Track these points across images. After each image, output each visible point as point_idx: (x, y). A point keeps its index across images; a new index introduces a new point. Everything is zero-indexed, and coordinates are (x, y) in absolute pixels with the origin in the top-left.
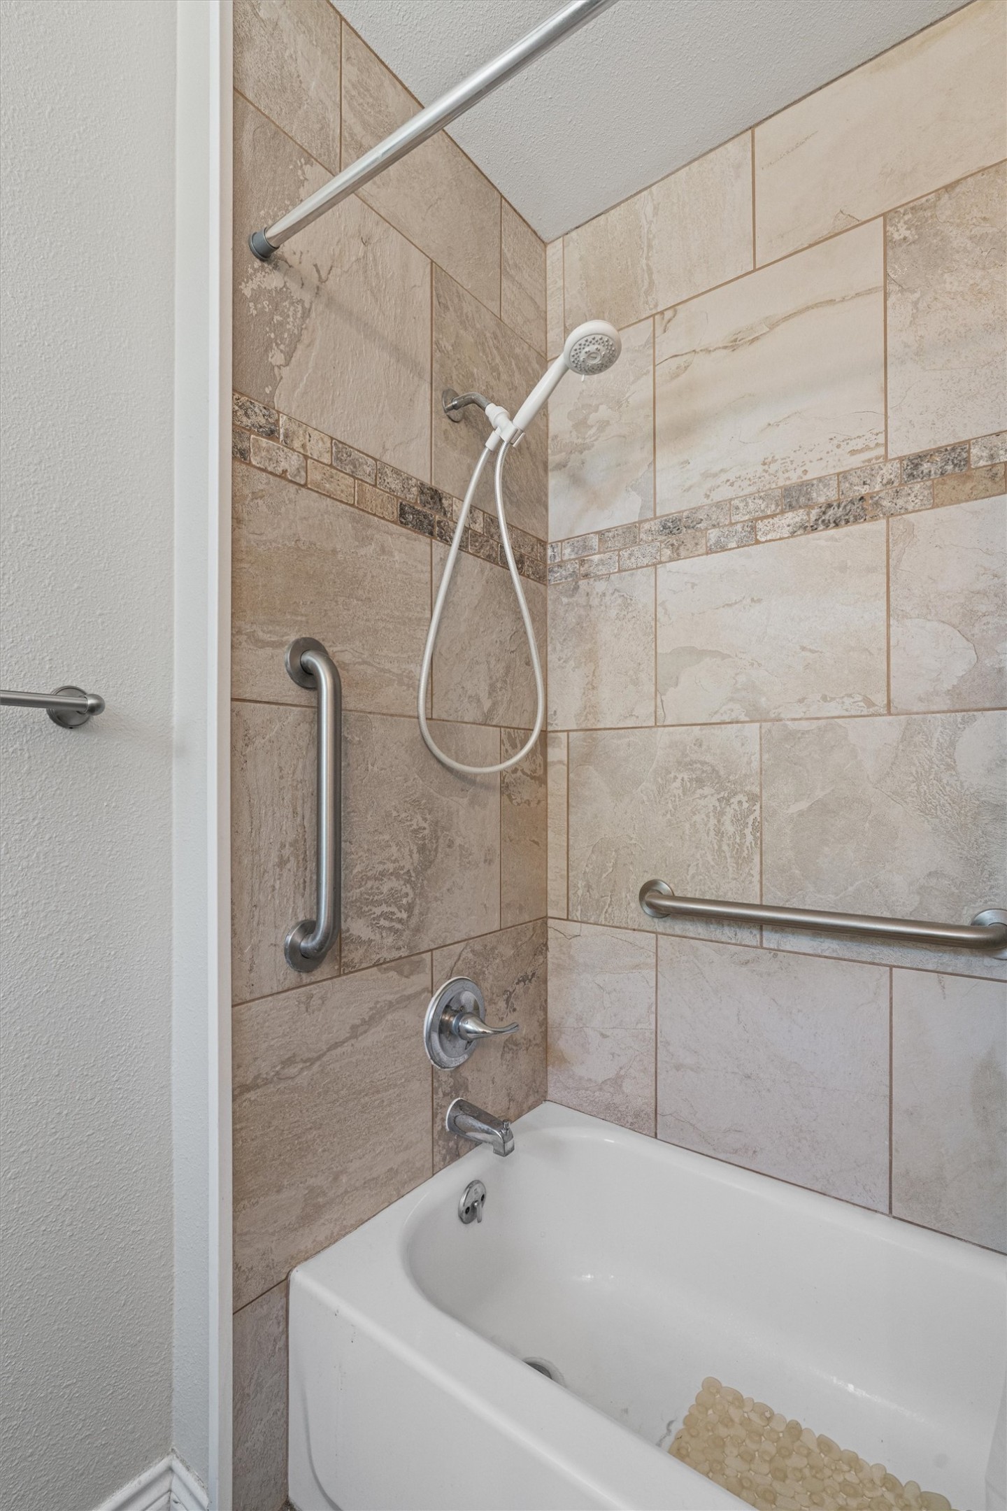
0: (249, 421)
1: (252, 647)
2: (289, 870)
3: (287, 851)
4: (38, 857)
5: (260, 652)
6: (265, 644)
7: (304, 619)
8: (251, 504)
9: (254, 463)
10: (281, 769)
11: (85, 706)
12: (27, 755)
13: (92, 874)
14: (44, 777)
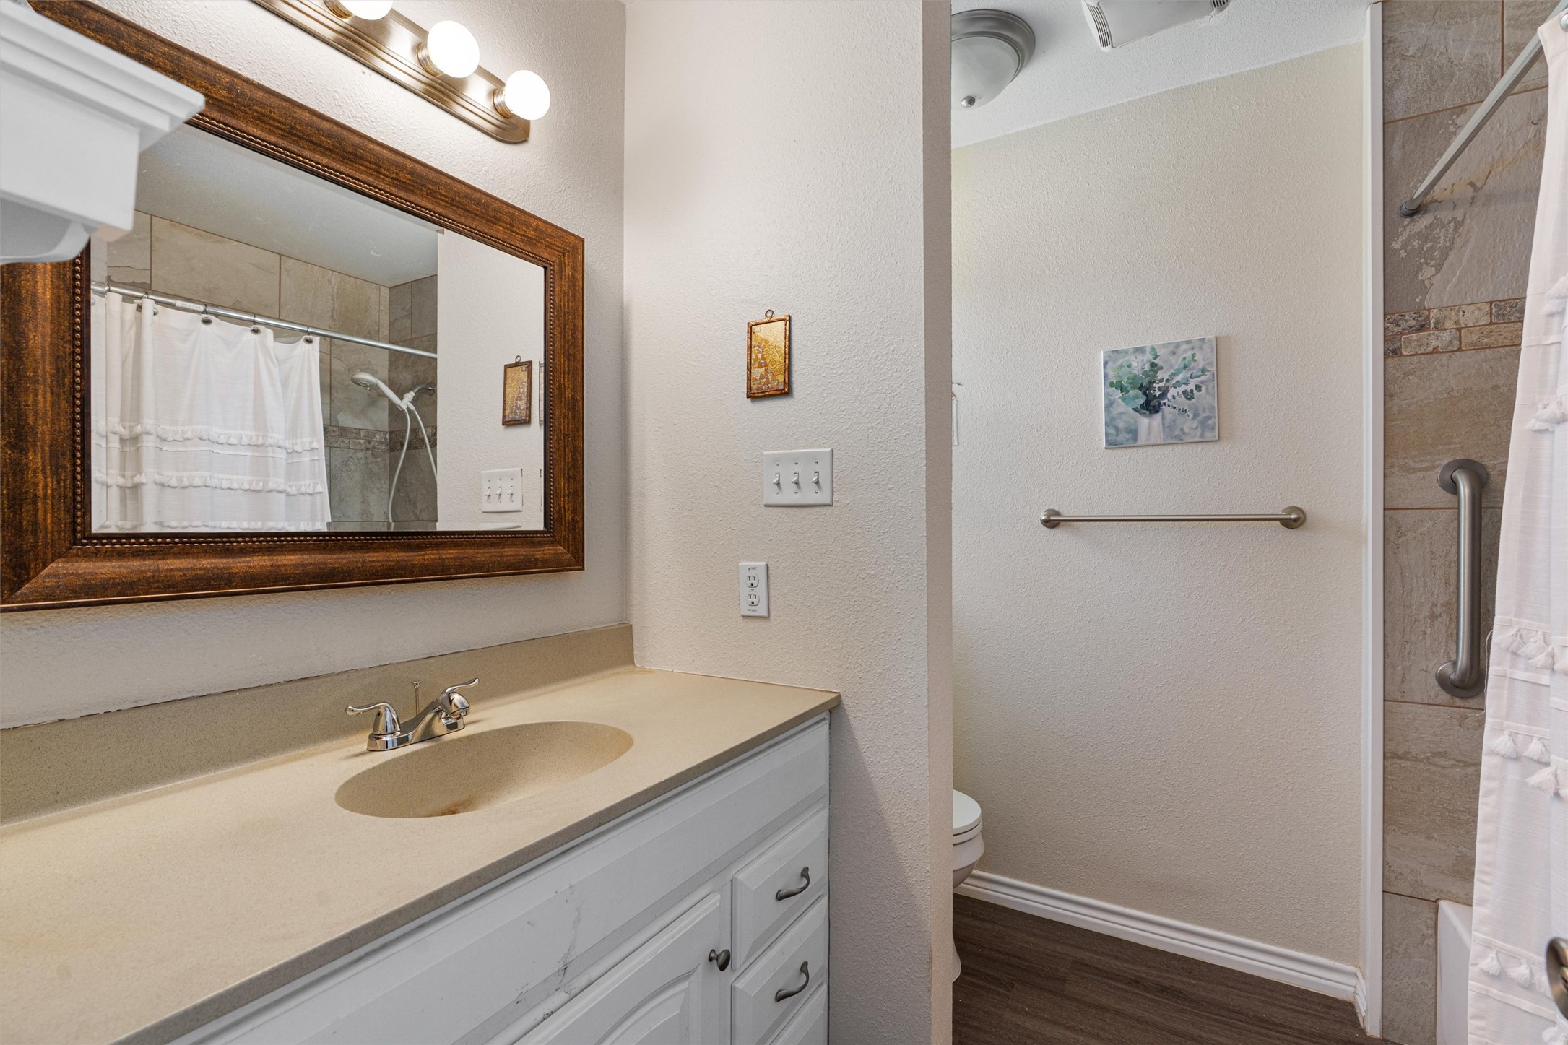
0: (1400, 328)
1: (1404, 474)
2: (1441, 623)
3: (1439, 610)
4: (1274, 595)
5: (1412, 476)
6: (1415, 470)
7: (1458, 446)
8: (1403, 381)
9: (1405, 353)
10: (1432, 553)
11: (1290, 519)
12: (1268, 543)
13: (1305, 607)
14: (1278, 553)
